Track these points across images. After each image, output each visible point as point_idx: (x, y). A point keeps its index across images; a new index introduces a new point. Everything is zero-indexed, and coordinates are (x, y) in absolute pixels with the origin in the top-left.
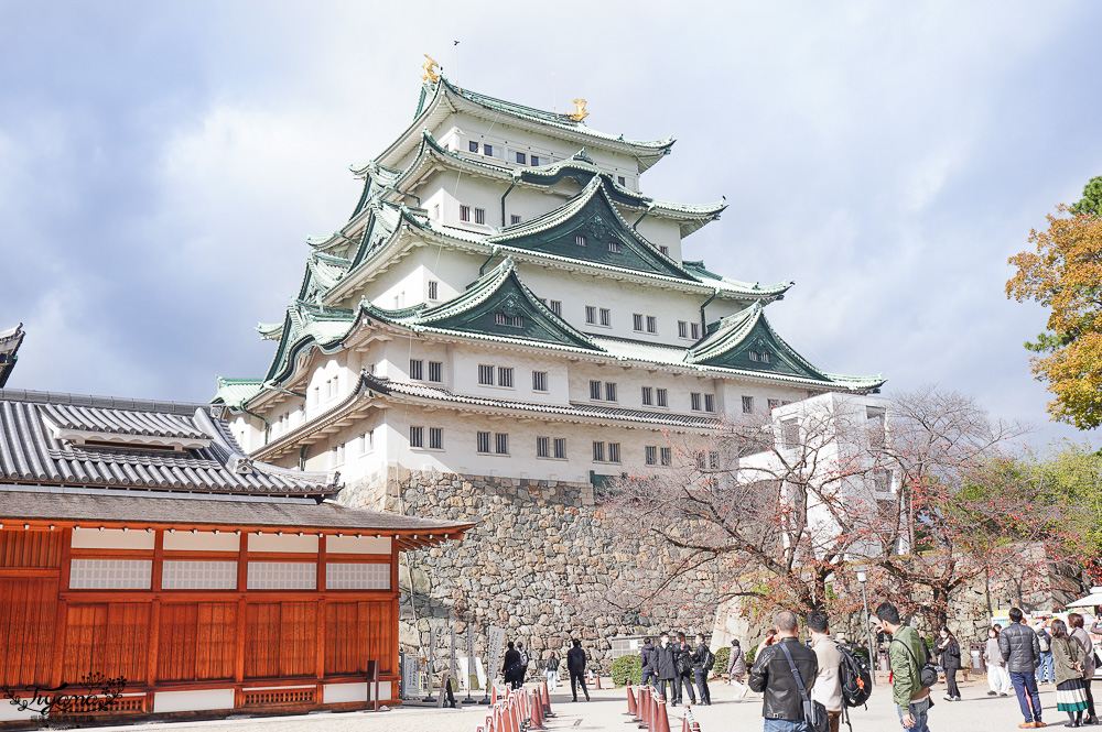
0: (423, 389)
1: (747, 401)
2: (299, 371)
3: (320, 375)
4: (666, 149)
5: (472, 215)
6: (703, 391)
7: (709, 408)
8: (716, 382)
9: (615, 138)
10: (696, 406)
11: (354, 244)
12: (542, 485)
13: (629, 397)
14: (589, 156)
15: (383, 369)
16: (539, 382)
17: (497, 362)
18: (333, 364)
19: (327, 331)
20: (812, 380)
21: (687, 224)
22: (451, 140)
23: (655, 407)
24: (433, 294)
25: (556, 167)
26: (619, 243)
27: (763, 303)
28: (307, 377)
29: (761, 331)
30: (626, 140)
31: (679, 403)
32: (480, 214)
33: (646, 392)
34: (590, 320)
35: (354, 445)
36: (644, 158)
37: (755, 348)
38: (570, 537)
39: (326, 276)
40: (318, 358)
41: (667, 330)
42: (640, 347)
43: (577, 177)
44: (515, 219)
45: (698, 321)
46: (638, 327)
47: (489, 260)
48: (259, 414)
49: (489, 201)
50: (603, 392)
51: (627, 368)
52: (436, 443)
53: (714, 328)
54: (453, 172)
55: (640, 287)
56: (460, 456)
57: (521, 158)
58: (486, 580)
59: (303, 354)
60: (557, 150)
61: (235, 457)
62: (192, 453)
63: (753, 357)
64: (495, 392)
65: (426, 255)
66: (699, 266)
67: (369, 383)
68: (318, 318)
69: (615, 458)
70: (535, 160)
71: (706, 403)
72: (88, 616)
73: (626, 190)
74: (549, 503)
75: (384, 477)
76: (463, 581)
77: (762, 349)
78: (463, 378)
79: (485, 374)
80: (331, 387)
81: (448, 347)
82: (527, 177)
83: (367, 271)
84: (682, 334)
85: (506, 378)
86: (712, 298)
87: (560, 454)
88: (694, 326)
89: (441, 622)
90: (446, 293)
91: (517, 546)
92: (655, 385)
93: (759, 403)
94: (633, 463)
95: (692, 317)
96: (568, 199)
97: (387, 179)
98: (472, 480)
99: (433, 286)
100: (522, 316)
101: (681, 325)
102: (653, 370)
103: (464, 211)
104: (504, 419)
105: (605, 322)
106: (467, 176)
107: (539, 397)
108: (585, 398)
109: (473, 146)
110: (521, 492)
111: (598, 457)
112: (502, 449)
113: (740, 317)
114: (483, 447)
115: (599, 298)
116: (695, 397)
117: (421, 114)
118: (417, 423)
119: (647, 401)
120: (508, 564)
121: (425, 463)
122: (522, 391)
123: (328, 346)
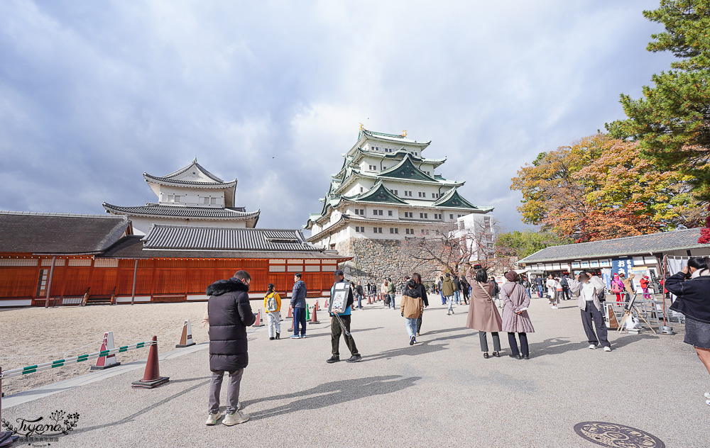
0: (358, 217)
1: (451, 216)
2: (328, 213)
3: (333, 213)
4: (429, 144)
5: (373, 168)
6: (438, 213)
7: (440, 218)
8: (442, 211)
9: (414, 142)
10: (436, 218)
11: (342, 177)
12: (392, 241)
13: (416, 216)
14: (405, 148)
15: (348, 212)
16: (390, 213)
17: (378, 209)
18: (336, 210)
19: (334, 202)
20: (472, 209)
21: (435, 165)
22: (366, 147)
23: (424, 219)
24: (362, 191)
25: (396, 152)
26: (414, 173)
27: (457, 187)
28: (330, 214)
29: (455, 195)
30: (418, 142)
31: (431, 217)
32: (375, 168)
33: (421, 215)
34: (406, 195)
35: (342, 231)
36: (423, 147)
37: (454, 200)
38: (399, 254)
39: (336, 186)
40: (332, 210)
41: (429, 196)
42: (420, 202)
43: (402, 155)
44: (385, 168)
45: (438, 193)
46: (420, 196)
47: (376, 181)
48: (320, 223)
49: (377, 163)
50: (409, 215)
51: (415, 208)
52: (363, 231)
53: (443, 194)
54: (366, 156)
55: (421, 184)
56: (369, 234)
57: (386, 150)
58: (376, 266)
59: (329, 208)
60: (397, 147)
61: (303, 242)
62: (294, 242)
63: (454, 203)
64: (378, 217)
65: (359, 180)
66: (440, 177)
67: (343, 216)
68: (332, 199)
69: (412, 233)
70: (390, 151)
71: (439, 216)
72: (273, 277)
73: (416, 157)
74: (393, 246)
75: (349, 240)
76: (370, 266)
77: (456, 201)
78: (369, 214)
79: (375, 212)
80: (336, 217)
81: (365, 206)
82: (387, 156)
83: (345, 185)
84: (433, 197)
85: (381, 213)
86: (442, 186)
87: (396, 232)
88: (437, 195)
89: (364, 277)
90: (365, 190)
91: (385, 257)
92: (424, 212)
93: (455, 216)
94: (418, 234)
95: (436, 192)
96: (400, 161)
97: (350, 159)
98: (372, 240)
99: (362, 188)
100: (385, 196)
101: (433, 194)
102: (423, 208)
103: (370, 166)
104: (381, 224)
105: (410, 195)
106: (370, 157)
107: (390, 217)
108: (404, 217)
109: (373, 148)
110: (386, 243)
111: (408, 233)
112: (380, 232)
113: (449, 192)
114: (375, 231)
115: (408, 189)
116: (436, 215)
117: (359, 140)
118: (357, 226)
119: (422, 217)
120: (382, 262)
121: (360, 236)
122: (385, 216)
123: (334, 206)
